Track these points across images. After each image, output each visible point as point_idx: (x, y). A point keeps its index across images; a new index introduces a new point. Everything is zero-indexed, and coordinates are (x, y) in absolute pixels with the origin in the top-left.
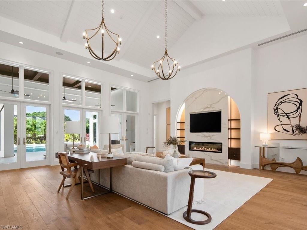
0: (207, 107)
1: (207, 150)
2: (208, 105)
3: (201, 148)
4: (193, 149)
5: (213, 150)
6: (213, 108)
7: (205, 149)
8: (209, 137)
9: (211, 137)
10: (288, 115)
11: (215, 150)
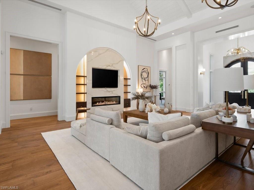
0: (109, 66)
1: (107, 104)
2: (110, 63)
3: (103, 103)
4: (96, 105)
5: (112, 103)
6: (114, 67)
7: (106, 103)
8: (111, 92)
9: (112, 92)
10: (145, 79)
11: (114, 102)
